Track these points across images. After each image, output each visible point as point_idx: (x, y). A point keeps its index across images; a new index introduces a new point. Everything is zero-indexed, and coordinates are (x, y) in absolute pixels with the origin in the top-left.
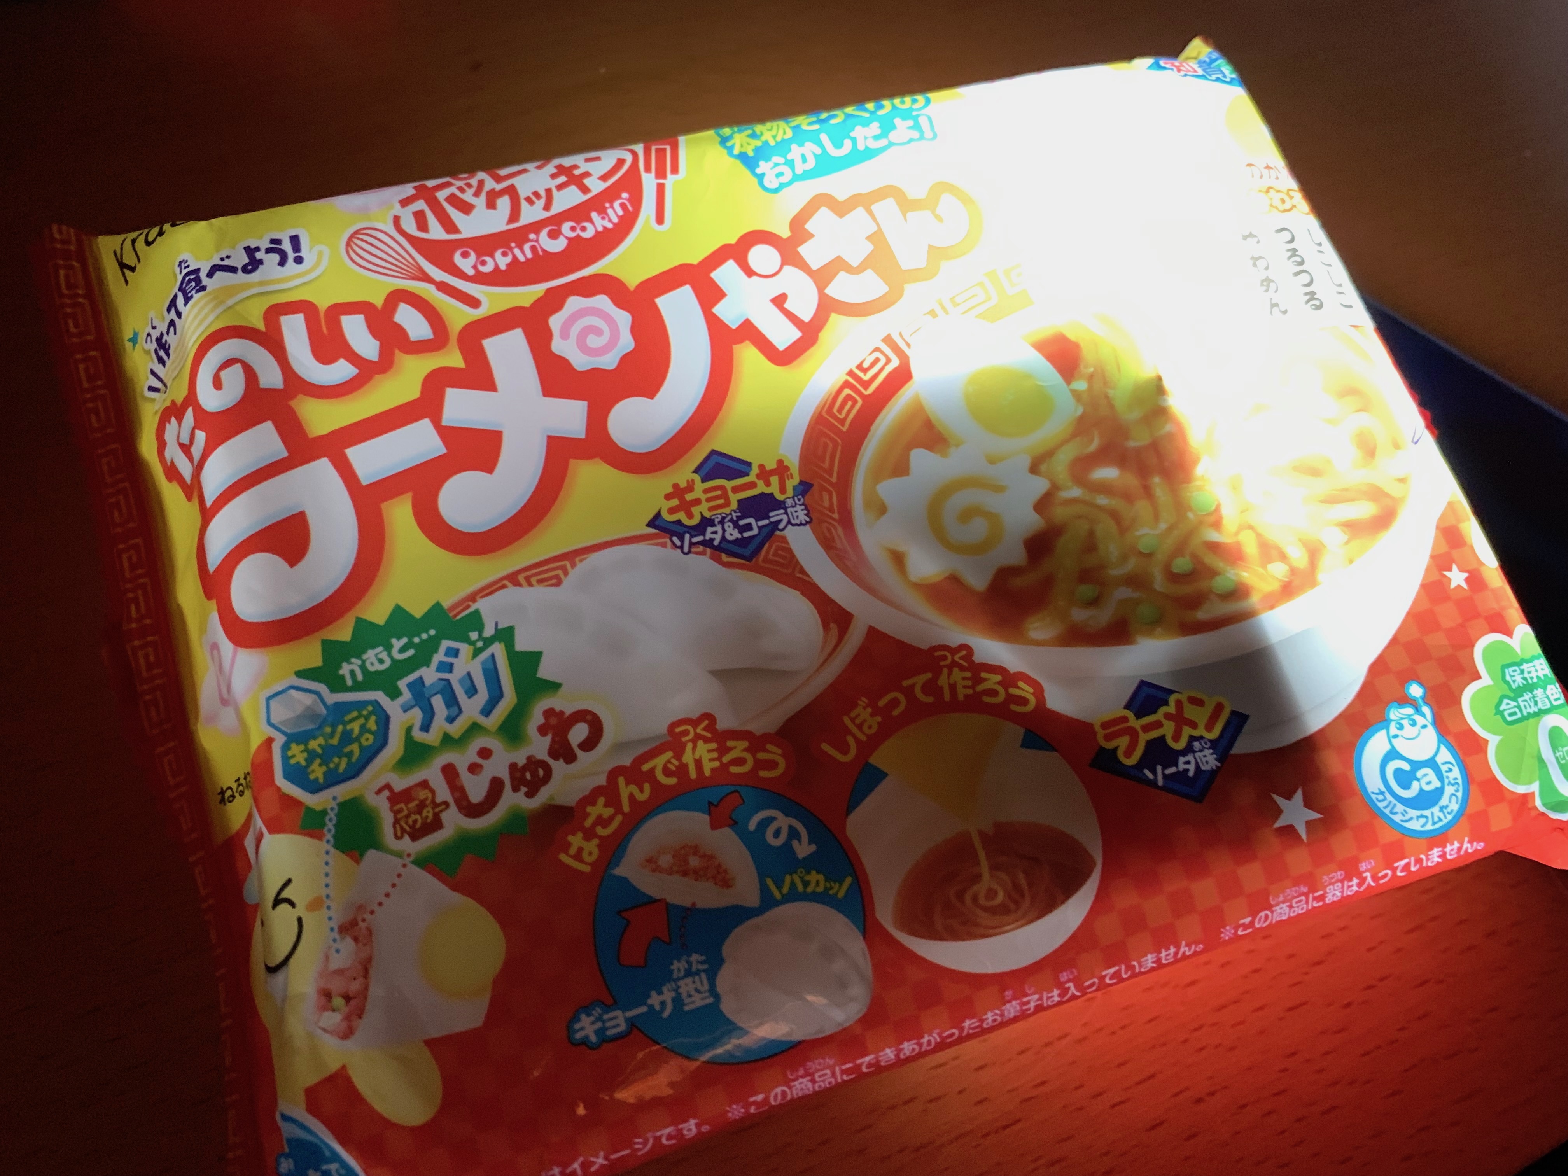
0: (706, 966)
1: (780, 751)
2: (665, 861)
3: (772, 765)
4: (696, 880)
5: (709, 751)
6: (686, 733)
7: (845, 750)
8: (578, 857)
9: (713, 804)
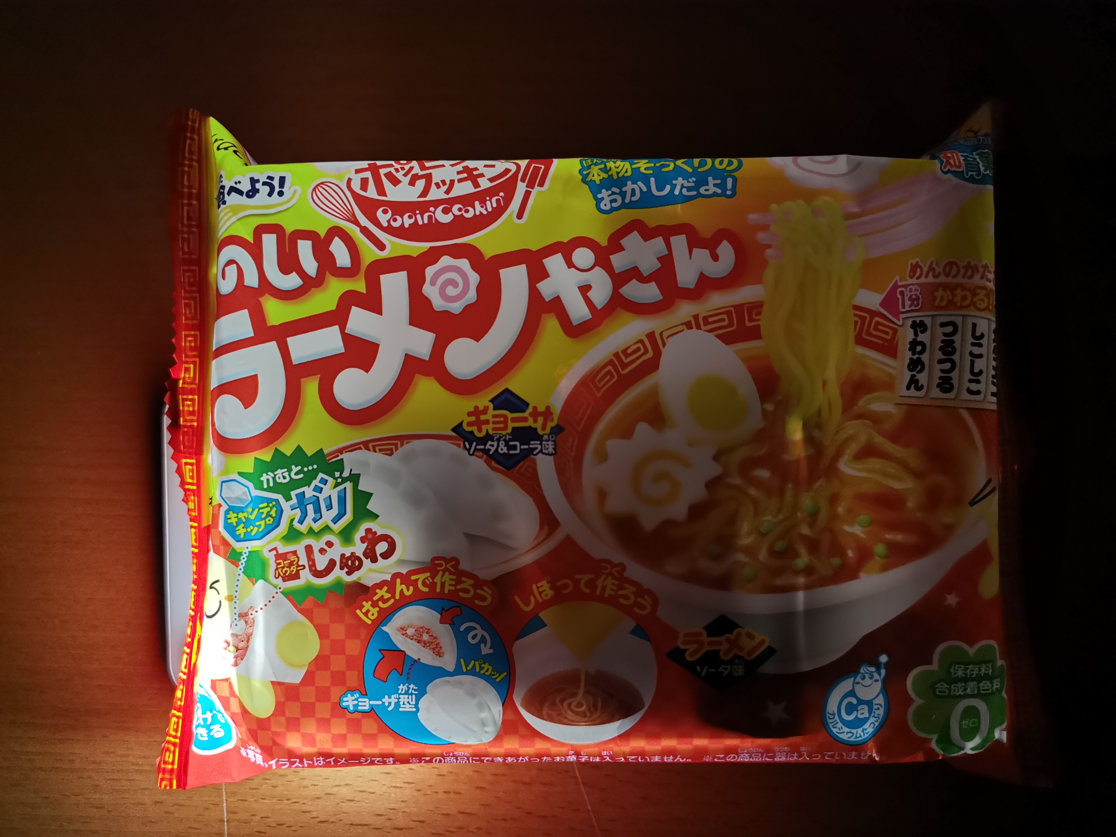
0: (417, 692)
1: (490, 592)
2: (410, 631)
3: (483, 599)
4: (424, 647)
5: (451, 580)
6: (441, 565)
7: (527, 603)
8: (366, 614)
9: (444, 610)
